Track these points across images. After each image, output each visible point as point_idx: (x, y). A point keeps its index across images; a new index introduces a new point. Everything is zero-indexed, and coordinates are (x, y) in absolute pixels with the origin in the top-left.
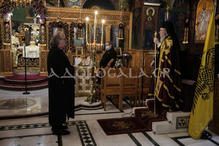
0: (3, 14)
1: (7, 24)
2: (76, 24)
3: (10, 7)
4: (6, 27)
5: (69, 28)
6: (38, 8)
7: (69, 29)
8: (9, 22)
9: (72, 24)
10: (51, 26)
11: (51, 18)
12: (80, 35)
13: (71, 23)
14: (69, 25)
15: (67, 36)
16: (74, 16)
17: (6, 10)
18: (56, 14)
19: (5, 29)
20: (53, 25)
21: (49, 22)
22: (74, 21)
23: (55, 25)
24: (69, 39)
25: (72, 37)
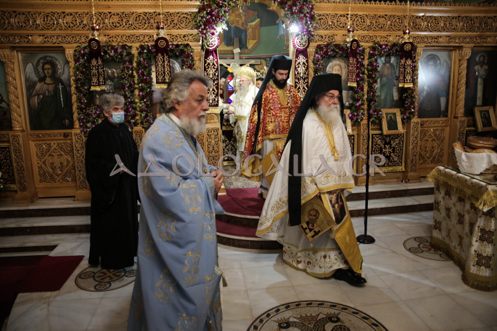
0: (205, 29)
1: (211, 57)
2: (386, 45)
3: (221, 7)
4: (209, 64)
5: (366, 57)
6: (295, 5)
7: (366, 62)
8: (215, 50)
9: (374, 48)
10: (321, 56)
11: (322, 32)
12: (405, 77)
13: (371, 44)
14: (367, 51)
15: (360, 80)
16: (380, 26)
17: (212, 16)
18: (335, 21)
19: (205, 69)
20: (326, 53)
21: (316, 44)
22: (379, 39)
23: (333, 50)
24: (366, 89)
25: (372, 84)
